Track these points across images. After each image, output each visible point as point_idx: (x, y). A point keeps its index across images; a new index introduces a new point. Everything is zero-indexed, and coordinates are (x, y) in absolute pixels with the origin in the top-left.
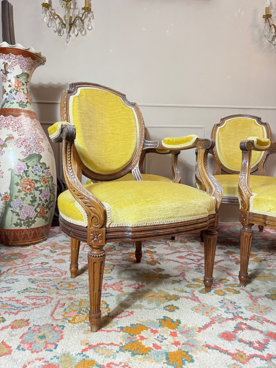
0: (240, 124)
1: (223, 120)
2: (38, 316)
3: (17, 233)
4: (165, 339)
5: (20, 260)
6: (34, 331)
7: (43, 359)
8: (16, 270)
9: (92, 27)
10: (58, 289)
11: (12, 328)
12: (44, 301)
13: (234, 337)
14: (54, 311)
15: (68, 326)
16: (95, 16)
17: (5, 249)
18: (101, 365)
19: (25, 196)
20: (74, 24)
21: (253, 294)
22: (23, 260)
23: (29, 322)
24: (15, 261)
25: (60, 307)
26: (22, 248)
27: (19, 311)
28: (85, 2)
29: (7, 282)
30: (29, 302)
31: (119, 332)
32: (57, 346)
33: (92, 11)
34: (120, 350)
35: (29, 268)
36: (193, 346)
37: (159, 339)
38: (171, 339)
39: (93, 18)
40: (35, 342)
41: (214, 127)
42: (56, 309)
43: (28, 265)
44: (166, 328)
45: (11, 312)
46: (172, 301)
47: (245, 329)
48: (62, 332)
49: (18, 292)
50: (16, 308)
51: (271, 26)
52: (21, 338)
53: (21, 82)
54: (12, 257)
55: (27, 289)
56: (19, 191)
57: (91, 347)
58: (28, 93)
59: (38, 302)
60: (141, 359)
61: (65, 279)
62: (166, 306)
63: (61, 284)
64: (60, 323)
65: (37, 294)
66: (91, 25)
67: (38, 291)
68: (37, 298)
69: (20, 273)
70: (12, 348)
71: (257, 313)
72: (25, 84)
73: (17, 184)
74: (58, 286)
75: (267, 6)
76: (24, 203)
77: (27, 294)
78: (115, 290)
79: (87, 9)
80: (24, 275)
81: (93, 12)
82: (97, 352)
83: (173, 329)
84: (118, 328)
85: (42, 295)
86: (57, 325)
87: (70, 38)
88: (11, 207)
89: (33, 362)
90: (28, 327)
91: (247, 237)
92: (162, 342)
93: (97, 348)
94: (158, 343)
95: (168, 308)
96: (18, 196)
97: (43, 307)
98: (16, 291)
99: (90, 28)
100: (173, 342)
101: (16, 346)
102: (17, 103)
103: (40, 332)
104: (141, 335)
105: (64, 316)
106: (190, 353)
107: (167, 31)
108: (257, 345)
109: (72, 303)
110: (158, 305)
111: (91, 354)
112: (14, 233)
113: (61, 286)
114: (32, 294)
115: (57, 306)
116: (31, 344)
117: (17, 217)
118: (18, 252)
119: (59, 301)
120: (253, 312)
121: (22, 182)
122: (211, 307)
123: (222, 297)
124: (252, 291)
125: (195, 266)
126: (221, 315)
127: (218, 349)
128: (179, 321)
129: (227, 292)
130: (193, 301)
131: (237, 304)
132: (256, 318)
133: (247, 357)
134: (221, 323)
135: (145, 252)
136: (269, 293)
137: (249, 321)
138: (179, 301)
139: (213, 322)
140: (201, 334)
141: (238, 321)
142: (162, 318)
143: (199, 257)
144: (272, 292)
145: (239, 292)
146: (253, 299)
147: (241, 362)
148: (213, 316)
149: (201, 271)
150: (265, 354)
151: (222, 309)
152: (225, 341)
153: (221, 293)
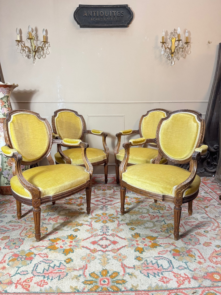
2: (14, 234)
3: (8, 188)
4: (67, 244)
5: (9, 204)
6: (11, 241)
7: (13, 252)
8: (6, 210)
9: (49, 52)
10: (26, 221)
11: (2, 240)
12: (18, 227)
13: (97, 243)
14: (22, 232)
15: (27, 239)
16: (51, 45)
17: (2, 197)
18: (36, 254)
19: (10, 168)
20: (37, 51)
21: (121, 223)
22: (11, 204)
23: (10, 237)
24: (7, 205)
25: (25, 230)
26: (11, 196)
27: (6, 232)
28: (43, 37)
29: (1, 217)
30: (11, 228)
31: (48, 241)
32: (20, 247)
34: (46, 248)
35: (13, 209)
36: (77, 247)
37: (64, 244)
38: (69, 244)
39: (50, 47)
40: (11, 246)
42: (23, 231)
43: (13, 207)
44: (69, 239)
45: (2, 233)
46: (78, 227)
47: (104, 240)
48: (23, 241)
49: (6, 223)
50: (4, 231)
51: (166, 49)
52: (5, 244)
53: (4, 101)
54: (5, 202)
55: (11, 221)
56: (7, 166)
57: (34, 247)
58: (8, 107)
59: (15, 228)
60: (52, 252)
61: (31, 215)
62: (74, 229)
63: (28, 218)
64: (23, 238)
65: (15, 224)
66: (48, 51)
67: (16, 222)
68: (15, 226)
69: (8, 212)
70: (1, 248)
71: (115, 232)
72: (7, 102)
73: (5, 162)
74: (26, 219)
75: (163, 36)
76: (10, 172)
77: (10, 224)
78: (54, 221)
79: (46, 41)
80: (10, 213)
81: (49, 42)
82: (36, 249)
83: (72, 240)
84: (48, 239)
85: (18, 224)
86: (22, 239)
87: (36, 60)
88: (3, 175)
89: (9, 253)
90: (9, 239)
92: (64, 245)
93: (36, 248)
94: (63, 246)
95: (75, 230)
96: (6, 169)
97: (17, 230)
98: (5, 222)
99: (48, 53)
100: (69, 245)
101: (3, 247)
102: (2, 114)
103: (13, 241)
104: (57, 242)
105: (25, 234)
106: (74, 250)
108: (104, 246)
109: (31, 228)
110: (71, 229)
111: (33, 250)
112: (6, 188)
113: (28, 219)
114: (13, 224)
115: (23, 229)
116: (9, 246)
117: (7, 180)
118: (8, 199)
119: (25, 227)
120: (113, 232)
121: (8, 161)
122: (95, 229)
123: (104, 224)
124: (121, 221)
125: (101, 207)
126: (98, 233)
127: (87, 248)
128: (76, 236)
129: (108, 222)
130: (89, 226)
131: (109, 228)
132: (113, 234)
133: (96, 251)
134: (95, 237)
135: (79, 198)
136: (129, 222)
137: (108, 236)
138: (82, 226)
139: (92, 237)
140: (83, 242)
141: (104, 236)
142: (70, 235)
143: (107, 201)
144: (131, 221)
145: (114, 221)
146: (119, 225)
147: (92, 253)
148: (94, 234)
149: (103, 210)
150: (105, 250)
151: (100, 231)
152: (92, 245)
153: (105, 222)
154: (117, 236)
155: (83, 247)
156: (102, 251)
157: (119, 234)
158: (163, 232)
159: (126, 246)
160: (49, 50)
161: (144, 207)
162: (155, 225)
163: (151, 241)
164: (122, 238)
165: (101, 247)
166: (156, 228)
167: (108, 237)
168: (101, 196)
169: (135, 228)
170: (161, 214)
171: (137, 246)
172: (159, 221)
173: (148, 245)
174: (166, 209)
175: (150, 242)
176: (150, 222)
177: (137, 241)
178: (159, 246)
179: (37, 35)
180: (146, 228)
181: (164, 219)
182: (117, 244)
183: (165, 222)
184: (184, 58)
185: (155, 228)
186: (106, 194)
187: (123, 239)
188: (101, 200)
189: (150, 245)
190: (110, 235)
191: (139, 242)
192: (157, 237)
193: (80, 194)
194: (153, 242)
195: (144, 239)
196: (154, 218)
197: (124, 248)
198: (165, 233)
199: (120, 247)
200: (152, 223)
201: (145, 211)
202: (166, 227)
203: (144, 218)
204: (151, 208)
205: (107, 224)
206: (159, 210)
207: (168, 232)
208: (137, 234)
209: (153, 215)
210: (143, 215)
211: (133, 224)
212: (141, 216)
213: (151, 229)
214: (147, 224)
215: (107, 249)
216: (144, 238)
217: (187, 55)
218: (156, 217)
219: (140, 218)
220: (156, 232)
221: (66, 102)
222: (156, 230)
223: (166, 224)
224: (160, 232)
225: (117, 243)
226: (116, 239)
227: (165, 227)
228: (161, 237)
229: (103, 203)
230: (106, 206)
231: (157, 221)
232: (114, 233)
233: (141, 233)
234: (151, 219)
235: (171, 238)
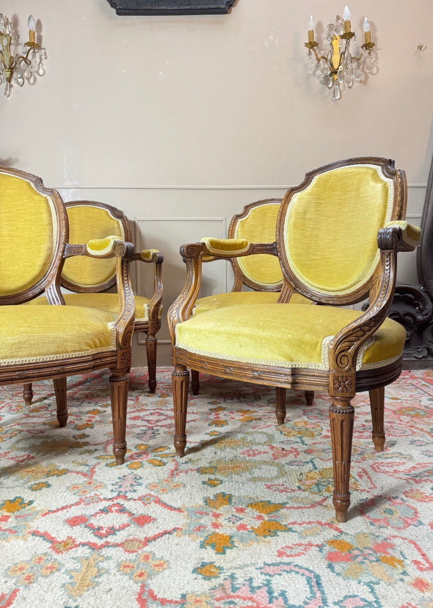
0: (269, 215)
1: (247, 208)
9: (44, 71)
16: (48, 55)
20: (15, 68)
21: (182, 467)
28: (30, 35)
33: (43, 47)
36: (15, 532)
39: (46, 58)
41: (232, 220)
44: (3, 511)
46: (51, 478)
47: (112, 512)
51: (319, 60)
62: (36, 484)
66: (43, 69)
71: (156, 491)
75: (310, 29)
79: (35, 45)
81: (44, 49)
83: (11, 512)
87: (12, 89)
91: (176, 382)
95: (34, 486)
99: (41, 72)
107: (161, 73)
108: (104, 532)
110: (25, 483)
120: (151, 490)
122: (99, 485)
123: (130, 471)
124: (186, 462)
125: (141, 430)
126: (102, 494)
127: (46, 536)
128: (31, 502)
129: (146, 464)
130: (82, 477)
131: (140, 481)
132: (146, 498)
133: (73, 546)
134: (89, 504)
135: (88, 412)
136: (208, 465)
137: (131, 501)
138: (62, 477)
139: (77, 504)
140: (43, 518)
141: (116, 501)
142: (12, 499)
143: (163, 417)
144: (214, 464)
145: (164, 464)
146: (175, 472)
147: (56, 552)
148: (88, 496)
149: (142, 437)
150: (100, 542)
151: (111, 487)
152: (67, 526)
153: (135, 466)
154: (158, 501)
155: (35, 533)
156: (93, 546)
157: (165, 498)
158: (304, 491)
159: (175, 529)
160: (44, 67)
161: (260, 430)
162: (282, 473)
163: (263, 515)
164: (171, 508)
165: (93, 534)
166: (285, 479)
167: (127, 505)
168: (152, 408)
169: (221, 481)
170: (306, 445)
171: (214, 530)
172: (296, 463)
173: (249, 527)
174: (321, 434)
175: (260, 517)
176: (271, 465)
177: (217, 516)
178: (285, 531)
179: (16, 32)
180: (254, 480)
181: (313, 457)
182: (150, 525)
183: (314, 465)
184: (364, 82)
185: (281, 481)
186: (167, 403)
187: (175, 509)
188: (146, 415)
189: (256, 527)
190: (135, 500)
191: (221, 520)
192: (283, 505)
193: (96, 404)
194: (266, 518)
195: (242, 510)
196: (285, 455)
197: (167, 535)
198: (312, 493)
199: (157, 533)
200: (276, 468)
201: (261, 438)
202: (318, 477)
203: (254, 455)
204: (281, 432)
205: (139, 472)
206: (302, 437)
207: (320, 491)
208: (223, 494)
209: (283, 449)
210: (253, 449)
211: (217, 469)
212: (248, 451)
213: (269, 484)
214: (260, 469)
215: (111, 539)
216: (240, 507)
217: (370, 76)
218: (291, 452)
219: (242, 456)
220: (282, 491)
221: (81, 186)
222: (283, 485)
223: (317, 471)
224: (294, 491)
225: (150, 521)
226: (154, 510)
227: (312, 478)
228: (296, 506)
229: (150, 423)
230: (155, 428)
231: (290, 463)
232: (152, 493)
233: (236, 494)
234: (276, 458)
235: (326, 506)
